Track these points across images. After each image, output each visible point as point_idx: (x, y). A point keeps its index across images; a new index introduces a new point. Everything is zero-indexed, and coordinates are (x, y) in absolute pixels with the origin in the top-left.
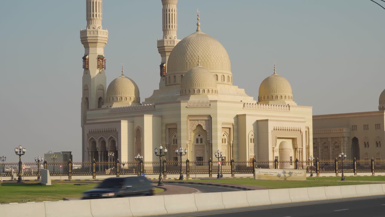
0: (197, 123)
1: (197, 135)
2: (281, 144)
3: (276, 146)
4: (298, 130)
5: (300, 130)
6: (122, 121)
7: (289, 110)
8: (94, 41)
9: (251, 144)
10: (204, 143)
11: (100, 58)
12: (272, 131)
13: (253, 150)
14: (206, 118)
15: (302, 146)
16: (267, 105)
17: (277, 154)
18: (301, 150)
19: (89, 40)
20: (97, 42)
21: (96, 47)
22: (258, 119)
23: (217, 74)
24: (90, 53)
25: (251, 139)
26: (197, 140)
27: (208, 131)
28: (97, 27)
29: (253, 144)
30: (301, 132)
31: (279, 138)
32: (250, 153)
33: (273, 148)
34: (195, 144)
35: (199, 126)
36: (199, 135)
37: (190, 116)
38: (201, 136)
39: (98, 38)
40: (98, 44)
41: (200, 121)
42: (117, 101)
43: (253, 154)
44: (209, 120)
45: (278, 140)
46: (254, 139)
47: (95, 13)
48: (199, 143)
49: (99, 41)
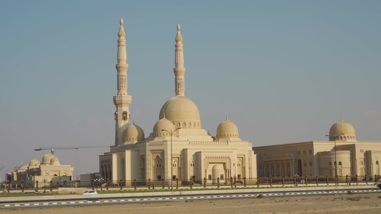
0: (156, 155)
1: (157, 163)
2: (213, 167)
3: (208, 168)
4: (227, 158)
5: (229, 157)
6: (113, 154)
7: (228, 144)
8: (120, 103)
9: (191, 167)
10: (161, 167)
11: (125, 113)
12: (204, 159)
13: (193, 171)
14: (161, 152)
15: (231, 168)
16: (217, 142)
17: (211, 173)
18: (230, 170)
19: (117, 102)
20: (122, 104)
21: (122, 106)
22: (197, 151)
23: (185, 122)
24: (118, 110)
25: (191, 164)
26: (158, 165)
27: (162, 160)
28: (123, 94)
29: (192, 167)
30: (229, 158)
31: (210, 163)
32: (190, 172)
33: (206, 169)
34: (156, 167)
35: (157, 156)
36: (159, 162)
37: (151, 150)
38: (160, 163)
39: (123, 101)
40: (123, 105)
41: (157, 154)
42: (127, 141)
43: (193, 174)
44: (163, 152)
45: (209, 165)
46: (193, 164)
47: (121, 85)
48: (159, 167)
49: (123, 103)
